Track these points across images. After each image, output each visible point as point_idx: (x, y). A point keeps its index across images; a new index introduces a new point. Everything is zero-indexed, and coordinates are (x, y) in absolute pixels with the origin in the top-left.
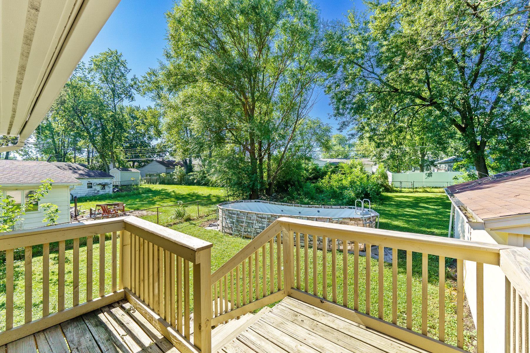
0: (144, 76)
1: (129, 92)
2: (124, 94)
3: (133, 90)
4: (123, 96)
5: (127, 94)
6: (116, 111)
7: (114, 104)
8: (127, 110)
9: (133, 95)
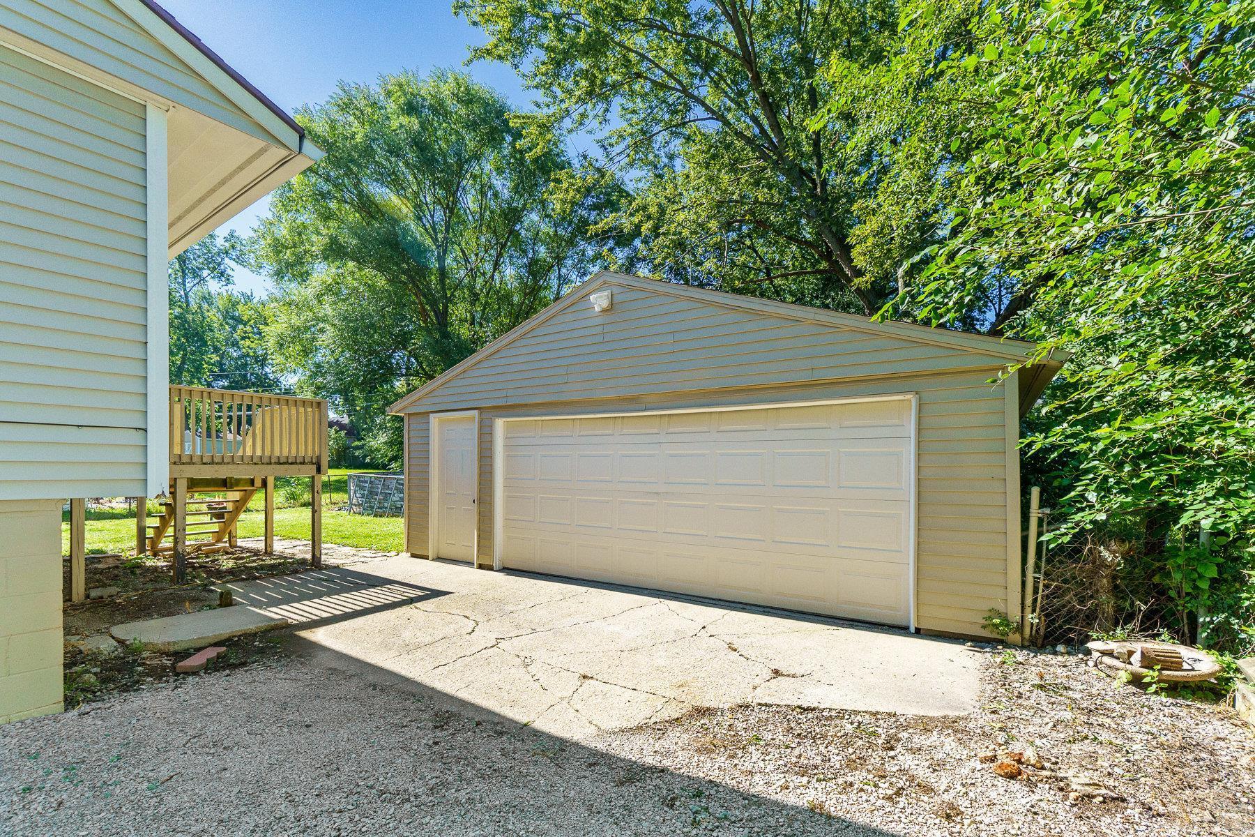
0: (256, 228)
1: (219, 264)
2: (209, 268)
3: (227, 260)
4: (205, 273)
5: (214, 269)
6: (188, 306)
7: (185, 290)
8: (221, 302)
9: (229, 272)
